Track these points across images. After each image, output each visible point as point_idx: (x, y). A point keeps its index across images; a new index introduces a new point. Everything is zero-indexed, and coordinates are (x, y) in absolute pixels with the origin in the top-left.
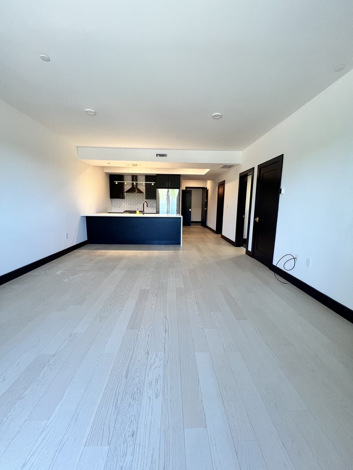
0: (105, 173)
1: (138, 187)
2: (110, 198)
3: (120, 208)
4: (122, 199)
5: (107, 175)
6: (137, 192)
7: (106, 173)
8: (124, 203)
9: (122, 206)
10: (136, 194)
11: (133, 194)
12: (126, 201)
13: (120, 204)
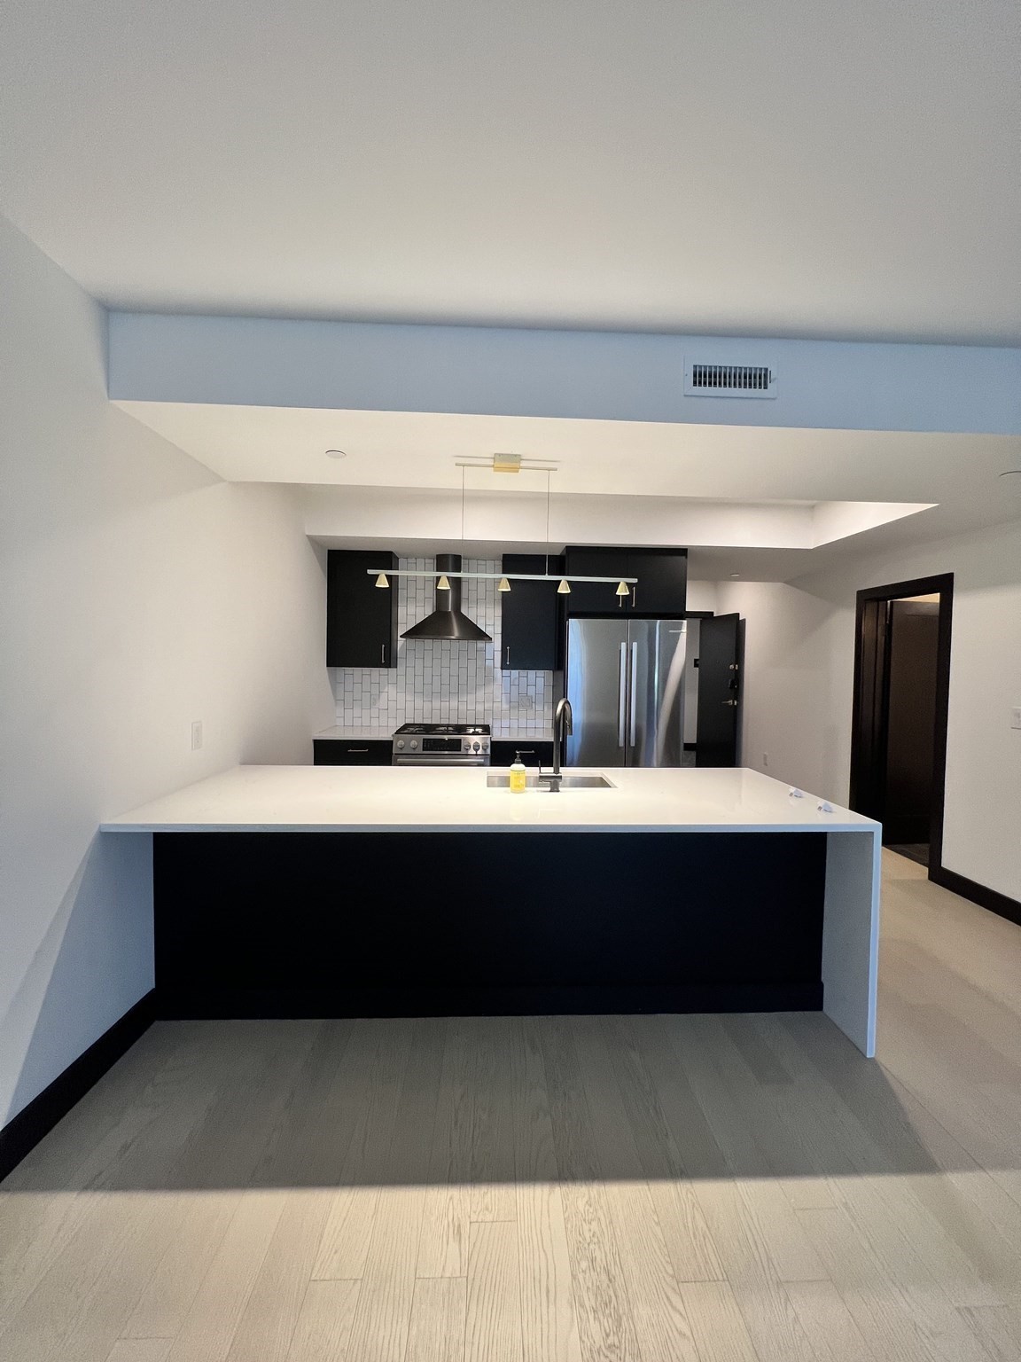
0: (309, 537)
1: (464, 611)
2: (328, 666)
3: (375, 712)
4: (384, 671)
5: (315, 551)
6: (456, 633)
7: (314, 542)
8: (391, 690)
9: (382, 703)
10: (456, 644)
11: (437, 643)
12: (401, 679)
13: (375, 690)
